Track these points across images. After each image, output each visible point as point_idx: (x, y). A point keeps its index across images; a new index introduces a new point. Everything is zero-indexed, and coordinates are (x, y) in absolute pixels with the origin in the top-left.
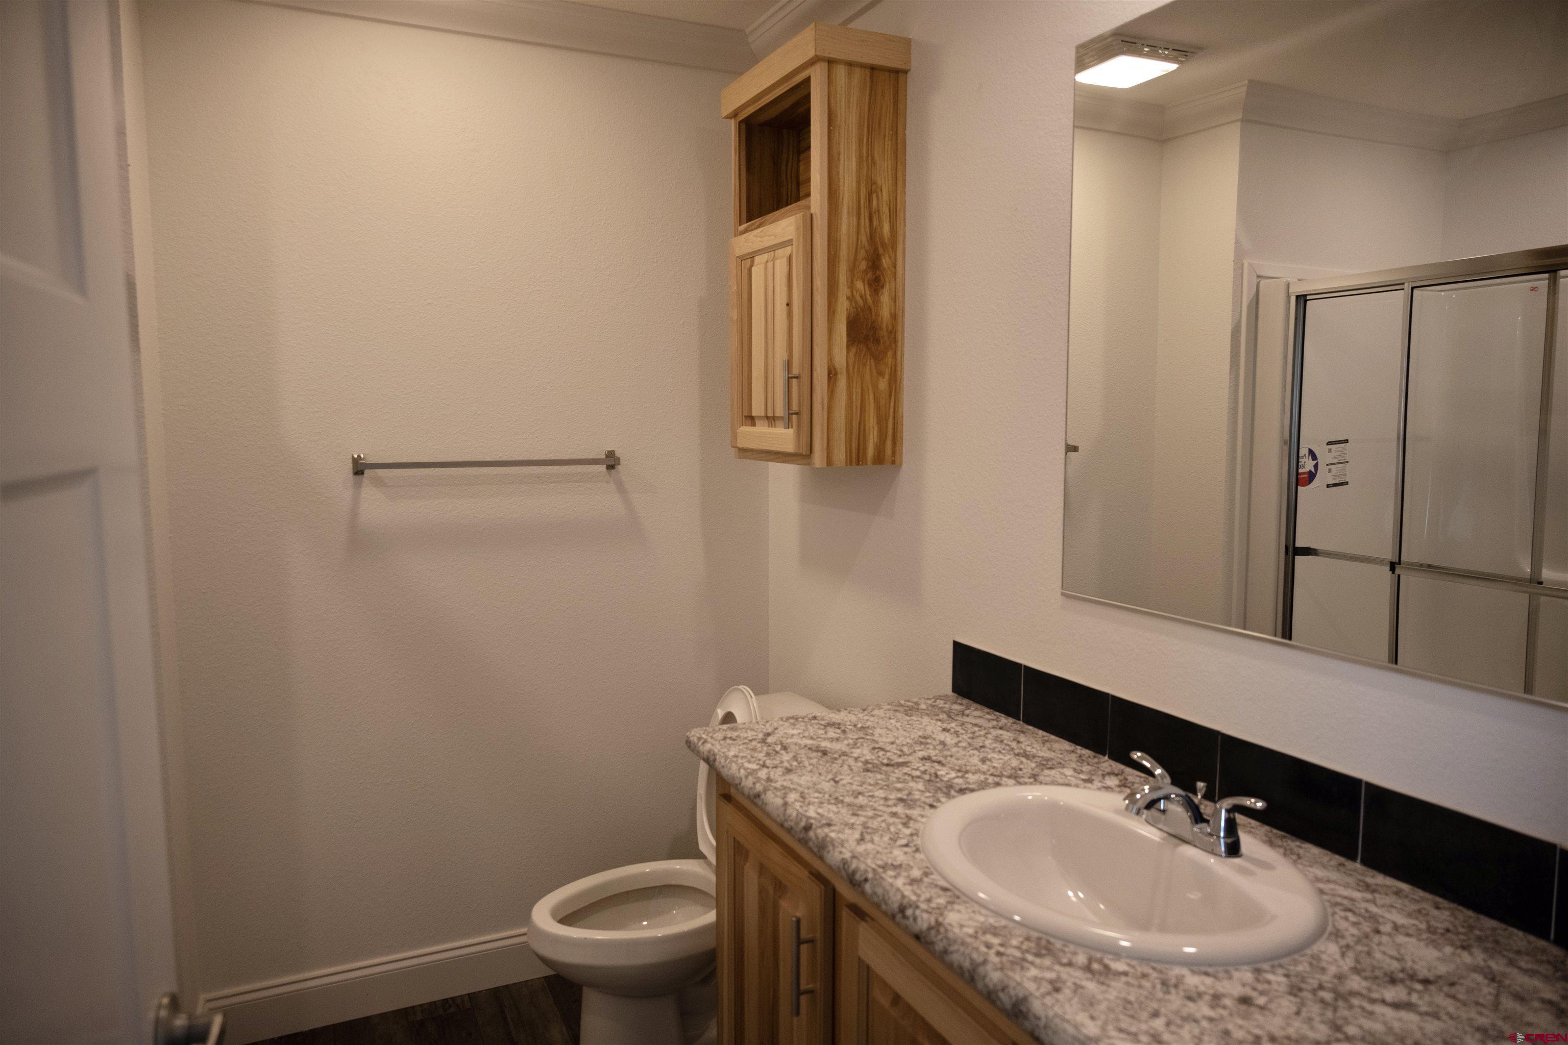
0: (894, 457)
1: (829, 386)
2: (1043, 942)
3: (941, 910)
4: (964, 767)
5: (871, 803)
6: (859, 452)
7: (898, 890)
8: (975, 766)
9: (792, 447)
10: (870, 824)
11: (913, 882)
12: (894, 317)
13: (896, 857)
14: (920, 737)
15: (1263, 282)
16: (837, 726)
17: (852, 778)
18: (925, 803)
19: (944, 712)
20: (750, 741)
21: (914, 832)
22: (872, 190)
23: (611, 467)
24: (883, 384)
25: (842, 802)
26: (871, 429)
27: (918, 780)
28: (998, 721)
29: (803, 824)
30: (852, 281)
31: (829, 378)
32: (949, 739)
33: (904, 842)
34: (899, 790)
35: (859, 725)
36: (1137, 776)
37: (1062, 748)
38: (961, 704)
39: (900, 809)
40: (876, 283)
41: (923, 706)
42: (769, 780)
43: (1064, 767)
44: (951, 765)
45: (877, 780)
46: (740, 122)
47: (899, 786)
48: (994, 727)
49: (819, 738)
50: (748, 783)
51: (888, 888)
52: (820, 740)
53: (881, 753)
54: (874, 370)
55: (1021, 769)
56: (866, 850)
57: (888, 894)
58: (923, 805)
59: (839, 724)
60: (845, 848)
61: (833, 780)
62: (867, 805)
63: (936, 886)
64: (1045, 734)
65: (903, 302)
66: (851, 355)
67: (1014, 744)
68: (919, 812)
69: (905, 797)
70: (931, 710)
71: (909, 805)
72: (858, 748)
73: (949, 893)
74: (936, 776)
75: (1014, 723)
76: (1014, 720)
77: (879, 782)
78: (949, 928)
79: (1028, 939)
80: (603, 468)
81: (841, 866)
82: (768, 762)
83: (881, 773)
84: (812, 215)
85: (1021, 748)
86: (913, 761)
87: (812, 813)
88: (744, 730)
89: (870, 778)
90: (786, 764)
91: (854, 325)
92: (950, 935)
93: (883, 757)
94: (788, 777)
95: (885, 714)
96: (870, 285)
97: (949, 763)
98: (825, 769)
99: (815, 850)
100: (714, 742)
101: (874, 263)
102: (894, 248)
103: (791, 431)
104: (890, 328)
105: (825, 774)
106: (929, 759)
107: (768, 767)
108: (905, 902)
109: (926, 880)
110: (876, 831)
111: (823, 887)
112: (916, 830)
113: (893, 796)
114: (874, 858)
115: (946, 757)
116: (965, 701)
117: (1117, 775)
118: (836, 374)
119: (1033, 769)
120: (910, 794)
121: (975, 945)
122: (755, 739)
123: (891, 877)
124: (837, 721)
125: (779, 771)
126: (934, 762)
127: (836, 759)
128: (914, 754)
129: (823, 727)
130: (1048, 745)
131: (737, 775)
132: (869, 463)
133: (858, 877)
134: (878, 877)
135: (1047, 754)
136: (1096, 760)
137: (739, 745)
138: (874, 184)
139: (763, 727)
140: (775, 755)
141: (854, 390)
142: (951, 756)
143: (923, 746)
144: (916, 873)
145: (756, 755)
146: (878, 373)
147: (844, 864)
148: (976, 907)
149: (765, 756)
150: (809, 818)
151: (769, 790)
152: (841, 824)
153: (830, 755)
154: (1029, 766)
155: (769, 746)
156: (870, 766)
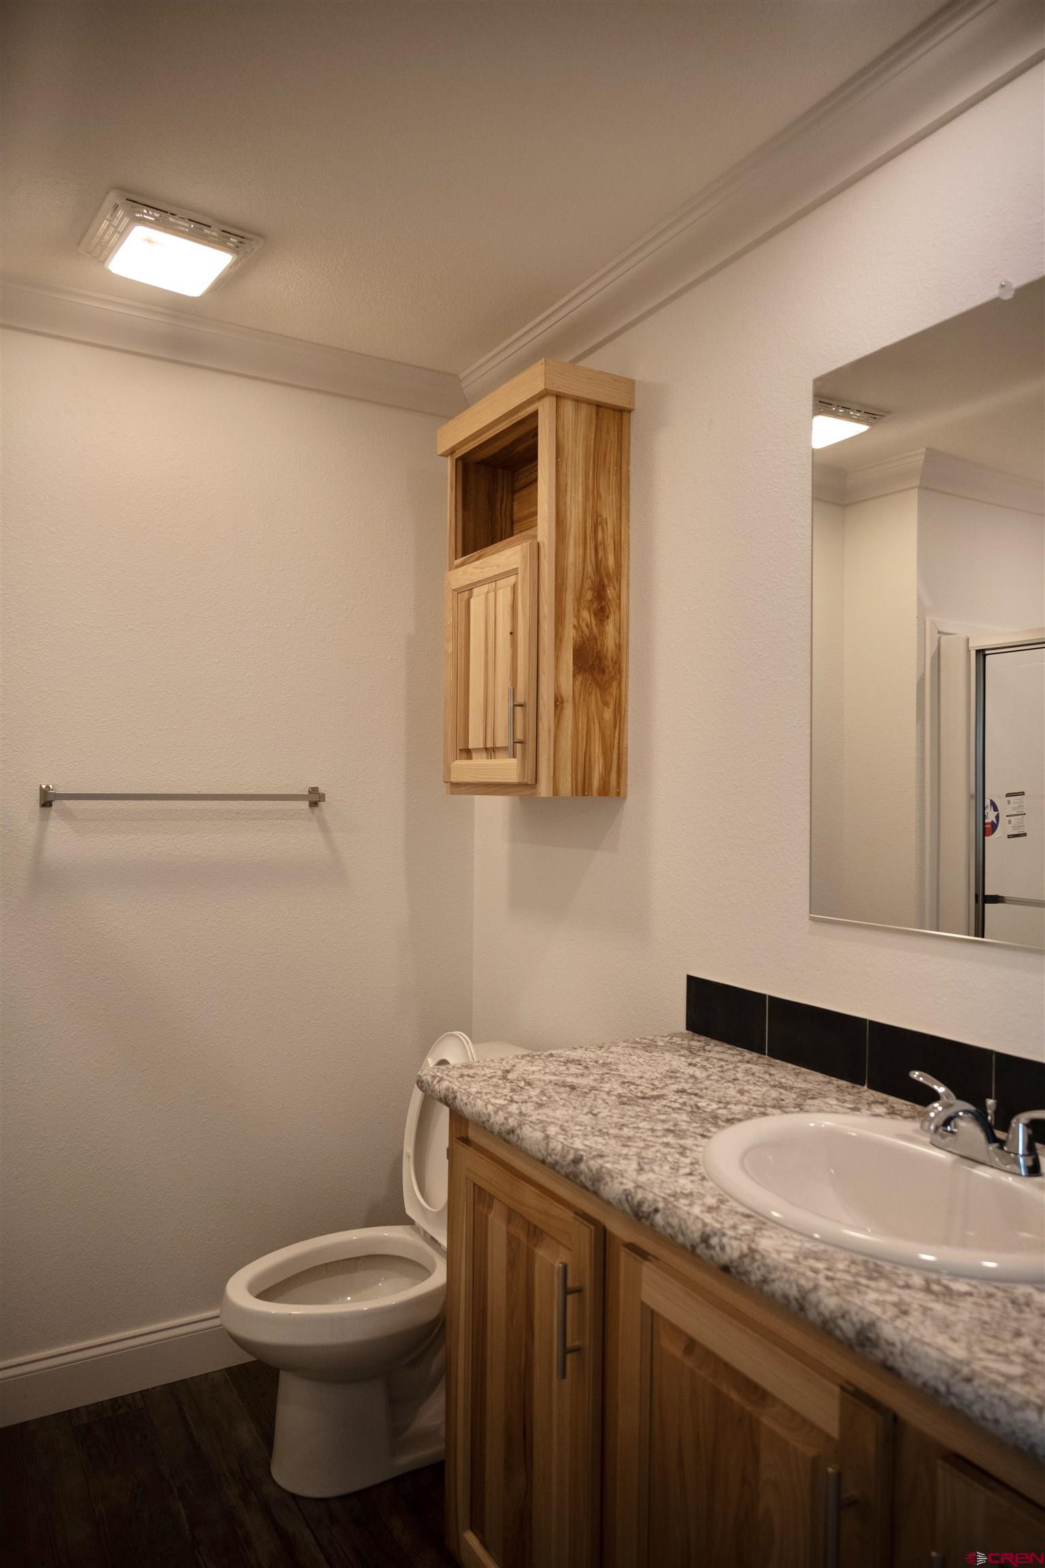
0: (619, 789)
1: (555, 714)
2: (871, 1266)
3: (750, 1237)
4: (723, 1099)
5: (639, 1135)
6: (584, 780)
7: (697, 1218)
8: (734, 1097)
9: (515, 776)
10: (644, 1154)
11: (710, 1209)
12: (619, 647)
13: (684, 1186)
14: (668, 1071)
15: (944, 638)
16: (578, 1063)
17: (610, 1111)
18: (695, 1133)
19: (685, 1048)
20: (490, 1078)
21: (694, 1161)
22: (598, 523)
23: (314, 804)
24: (608, 714)
25: (607, 1134)
26: (597, 759)
27: (680, 1111)
28: (742, 1056)
29: (571, 1157)
30: (578, 611)
31: (556, 706)
32: (698, 1073)
33: (687, 1170)
34: (663, 1121)
35: (601, 1062)
36: (903, 1104)
37: (818, 1080)
38: (699, 1041)
39: (670, 1139)
40: (601, 614)
41: (661, 1043)
42: (521, 1114)
43: (825, 1097)
44: (709, 1097)
45: (637, 1112)
46: (457, 460)
47: (662, 1117)
48: (740, 1062)
49: (562, 1074)
50: (499, 1118)
51: (685, 1216)
52: (563, 1075)
53: (632, 1087)
54: (599, 700)
55: (782, 1100)
56: (649, 1179)
57: (685, 1223)
58: (693, 1135)
59: (579, 1060)
60: (626, 1178)
61: (591, 1113)
62: (634, 1136)
63: (737, 1213)
64: (794, 1067)
65: (628, 633)
66: (578, 683)
67: (767, 1077)
68: (693, 1142)
69: (672, 1128)
70: (670, 1047)
71: (679, 1135)
72: (607, 1082)
73: (753, 1220)
74: (698, 1108)
75: (760, 1057)
76: (759, 1055)
77: (640, 1114)
78: (765, 1253)
79: (853, 1262)
80: (305, 805)
81: (624, 1198)
82: (515, 1098)
83: (639, 1106)
84: (538, 544)
85: (775, 1080)
86: (668, 1093)
87: (578, 1144)
88: (480, 1068)
89: (629, 1110)
90: (535, 1099)
91: (581, 654)
92: (769, 1261)
93: (636, 1091)
94: (541, 1111)
95: (624, 1050)
96: (596, 615)
97: (706, 1095)
98: (578, 1103)
99: (588, 1184)
100: (452, 1080)
101: (600, 593)
102: (619, 580)
103: (514, 761)
104: (614, 659)
105: (580, 1108)
106: (684, 1092)
107: (517, 1103)
108: (708, 1230)
109: (723, 1207)
110: (653, 1161)
111: (593, 1228)
112: (694, 1158)
113: (659, 1127)
114: (660, 1187)
115: (701, 1090)
116: (703, 1038)
117: (882, 1103)
118: (562, 702)
119: (794, 1100)
120: (676, 1125)
121: (800, 1270)
122: (495, 1076)
123: (685, 1205)
124: (576, 1058)
125: (530, 1106)
126: (691, 1094)
127: (587, 1093)
128: (666, 1087)
129: (562, 1064)
130: (801, 1077)
131: (484, 1111)
132: (595, 794)
133: (645, 1208)
134: (670, 1206)
135: (804, 1085)
136: (855, 1090)
137: (479, 1082)
138: (600, 516)
139: (499, 1064)
140: (521, 1091)
141: (580, 719)
142: (706, 1089)
143: (673, 1080)
144: (711, 1201)
145: (500, 1091)
146: (602, 703)
147: (627, 1196)
148: (787, 1233)
149: (511, 1092)
150: (577, 1150)
151: (524, 1124)
152: (614, 1155)
153: (579, 1089)
154: (790, 1097)
155: (511, 1082)
156: (625, 1099)
